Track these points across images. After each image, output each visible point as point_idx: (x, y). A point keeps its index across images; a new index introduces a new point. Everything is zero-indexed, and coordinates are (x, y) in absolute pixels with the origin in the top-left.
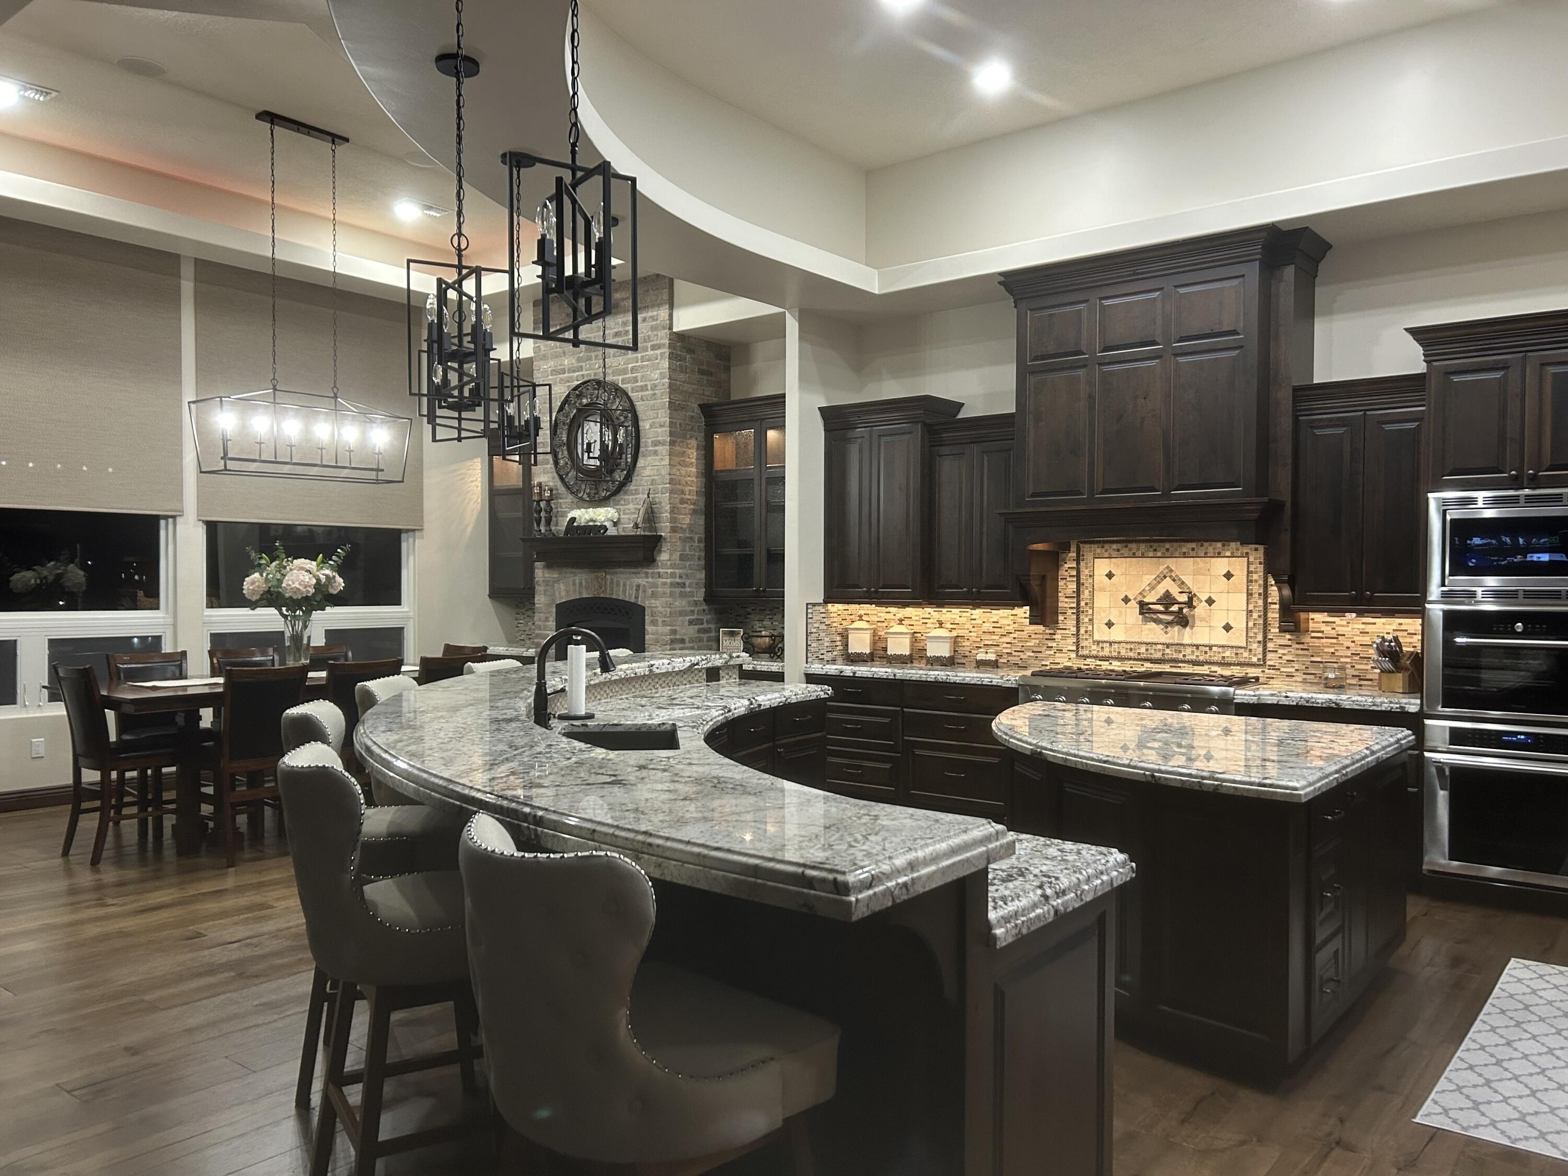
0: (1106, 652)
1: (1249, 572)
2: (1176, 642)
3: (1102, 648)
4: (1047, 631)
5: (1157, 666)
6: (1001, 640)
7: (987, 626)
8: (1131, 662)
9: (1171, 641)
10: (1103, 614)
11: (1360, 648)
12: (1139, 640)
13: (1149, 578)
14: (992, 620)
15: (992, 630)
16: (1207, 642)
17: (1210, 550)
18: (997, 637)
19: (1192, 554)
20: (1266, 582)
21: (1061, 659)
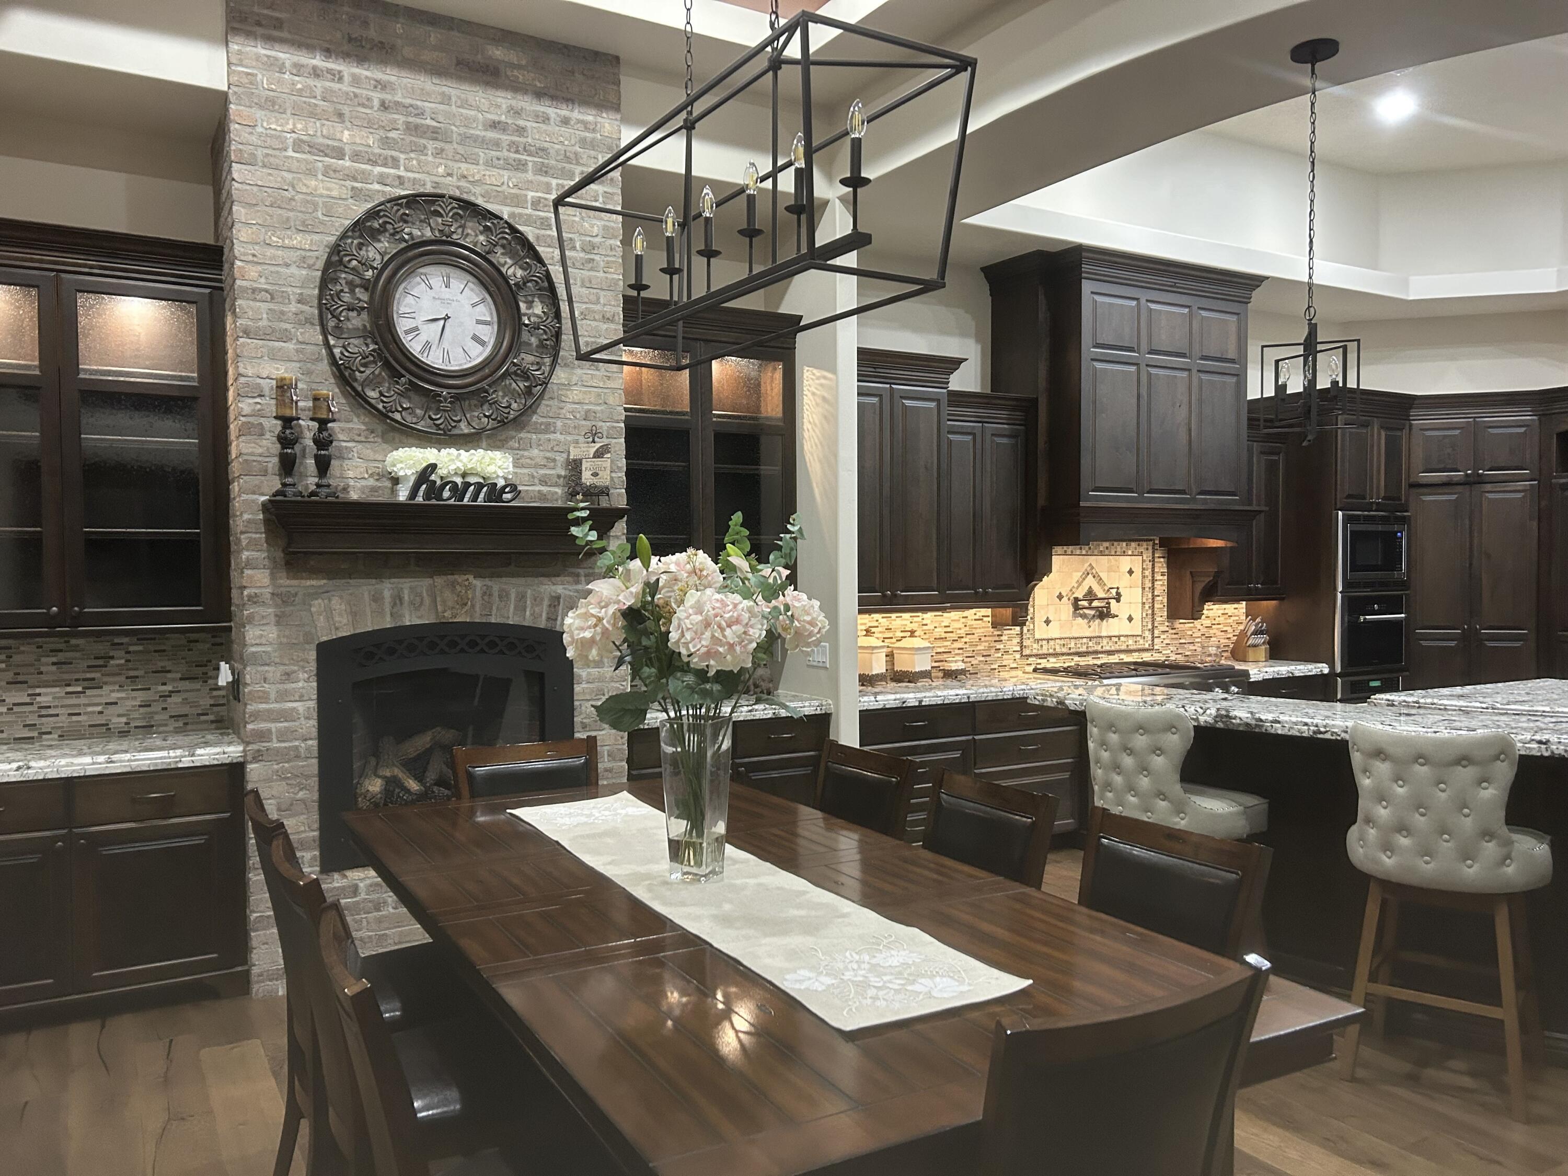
0: (1045, 651)
1: (1143, 569)
2: (1097, 634)
3: (1042, 646)
4: (996, 633)
5: (1083, 659)
6: (953, 646)
7: (940, 632)
8: (1064, 657)
9: (1093, 635)
10: (1043, 612)
11: (1206, 630)
12: (1071, 636)
13: (1077, 575)
14: (943, 624)
15: (944, 635)
16: (1116, 634)
17: (1119, 549)
18: (949, 643)
19: (1107, 552)
20: (1153, 577)
21: (1008, 661)
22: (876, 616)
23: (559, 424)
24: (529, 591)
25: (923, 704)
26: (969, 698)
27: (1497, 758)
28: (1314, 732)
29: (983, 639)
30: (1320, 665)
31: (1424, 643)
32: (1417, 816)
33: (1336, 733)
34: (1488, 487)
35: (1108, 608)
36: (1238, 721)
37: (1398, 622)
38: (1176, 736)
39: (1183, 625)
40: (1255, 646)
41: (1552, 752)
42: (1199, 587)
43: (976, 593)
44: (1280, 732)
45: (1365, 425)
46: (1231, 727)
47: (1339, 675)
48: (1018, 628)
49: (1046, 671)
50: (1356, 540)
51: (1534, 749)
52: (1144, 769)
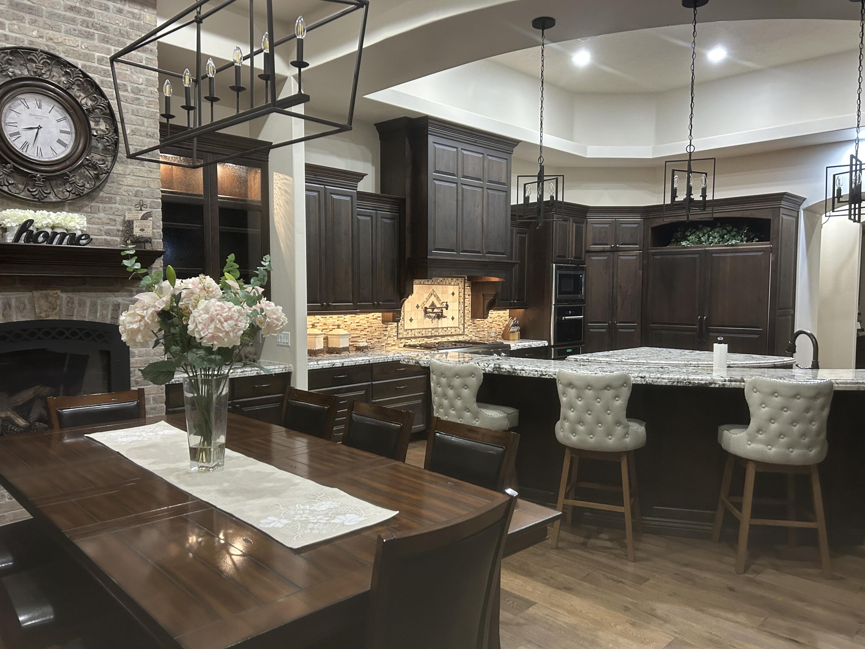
0: (409, 336)
1: (459, 292)
2: (436, 327)
3: (408, 333)
4: (384, 326)
5: (429, 339)
6: (361, 333)
7: (354, 326)
8: (420, 339)
9: (434, 327)
10: (409, 315)
11: (490, 324)
12: (423, 327)
13: (426, 295)
14: (356, 321)
15: (356, 327)
16: (446, 326)
17: (447, 282)
18: (359, 332)
19: (441, 283)
20: (464, 296)
21: (391, 341)
22: (318, 317)
23: (118, 198)
24: (99, 301)
25: (344, 365)
26: (369, 361)
27: (623, 385)
28: (540, 375)
29: (377, 329)
30: (544, 342)
31: (592, 330)
32: (587, 415)
33: (550, 375)
34: (621, 253)
35: (442, 313)
36: (504, 370)
37: (580, 320)
38: (474, 379)
39: (478, 321)
40: (513, 332)
41: (647, 382)
42: (487, 302)
43: (374, 304)
44: (524, 375)
45: (566, 220)
46: (501, 373)
47: (553, 347)
48: (396, 324)
49: (410, 346)
50: (561, 278)
51: (639, 381)
52: (458, 396)
